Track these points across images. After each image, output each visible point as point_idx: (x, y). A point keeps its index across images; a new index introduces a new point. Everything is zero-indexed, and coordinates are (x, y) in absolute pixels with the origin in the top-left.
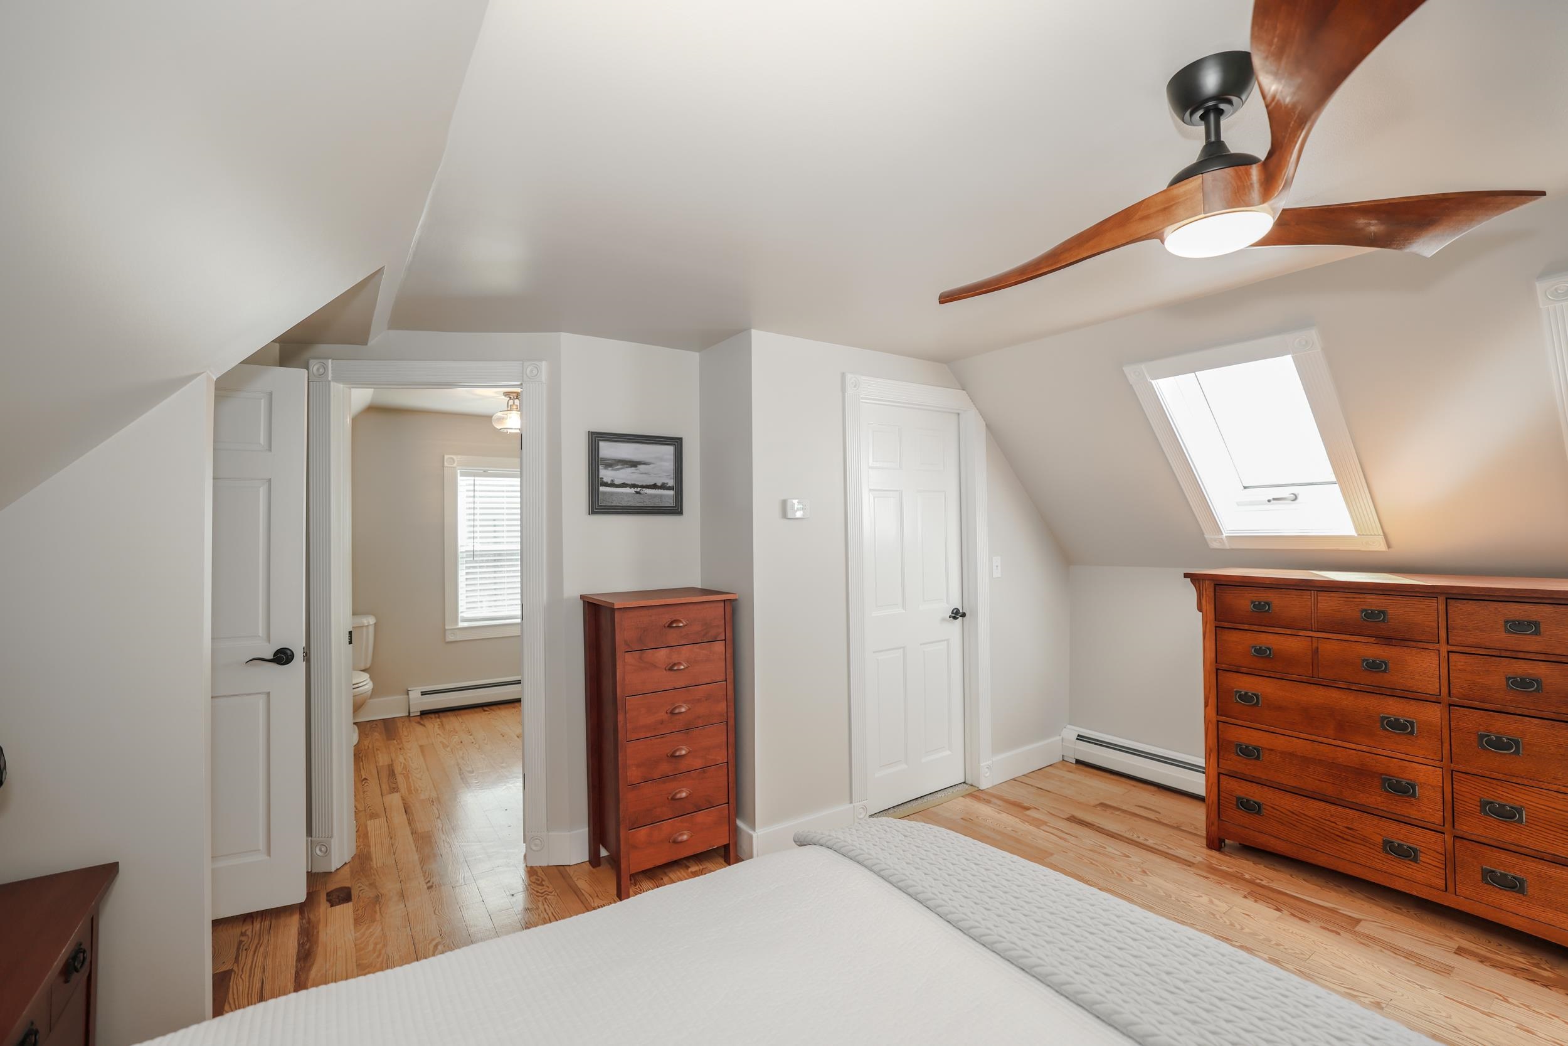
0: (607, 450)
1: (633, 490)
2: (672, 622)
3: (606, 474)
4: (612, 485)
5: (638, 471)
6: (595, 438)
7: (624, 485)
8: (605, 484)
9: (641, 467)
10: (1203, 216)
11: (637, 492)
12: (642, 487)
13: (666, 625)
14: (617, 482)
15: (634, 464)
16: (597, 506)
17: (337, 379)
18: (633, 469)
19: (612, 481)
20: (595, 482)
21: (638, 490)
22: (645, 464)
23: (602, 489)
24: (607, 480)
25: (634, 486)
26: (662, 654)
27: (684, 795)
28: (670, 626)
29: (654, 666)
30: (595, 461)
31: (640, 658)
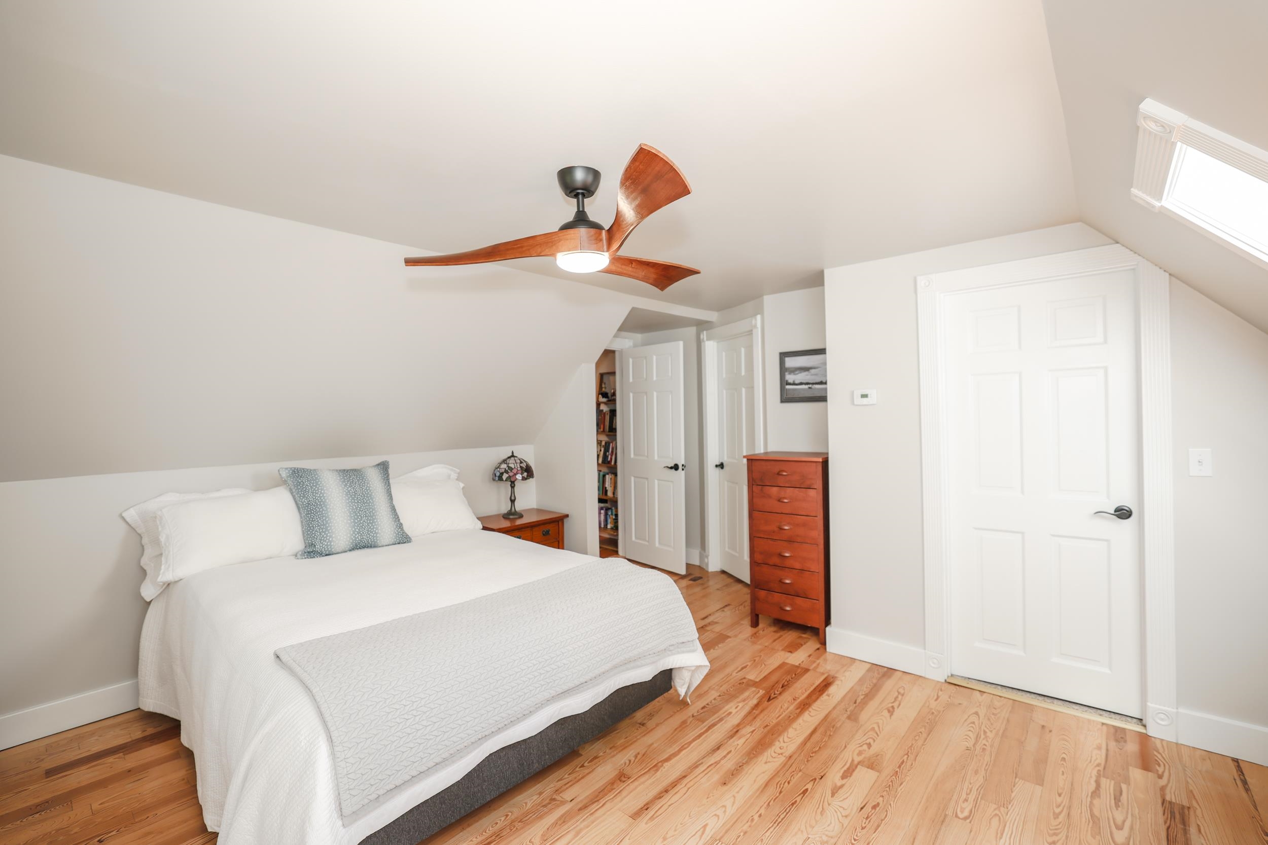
0: (790, 362)
1: (806, 387)
2: (779, 472)
3: (790, 378)
4: (794, 384)
5: (810, 374)
6: (783, 355)
7: (801, 384)
8: (790, 384)
9: (813, 371)
10: (580, 251)
11: (810, 388)
12: (813, 384)
13: (776, 473)
14: (797, 382)
15: (806, 369)
16: (787, 398)
17: (708, 339)
18: (806, 373)
19: (794, 381)
20: (783, 383)
21: (810, 386)
22: (814, 368)
23: (788, 387)
24: (791, 381)
25: (807, 384)
26: (774, 490)
27: (788, 581)
28: (778, 474)
29: (770, 497)
30: (783, 370)
31: (762, 490)
